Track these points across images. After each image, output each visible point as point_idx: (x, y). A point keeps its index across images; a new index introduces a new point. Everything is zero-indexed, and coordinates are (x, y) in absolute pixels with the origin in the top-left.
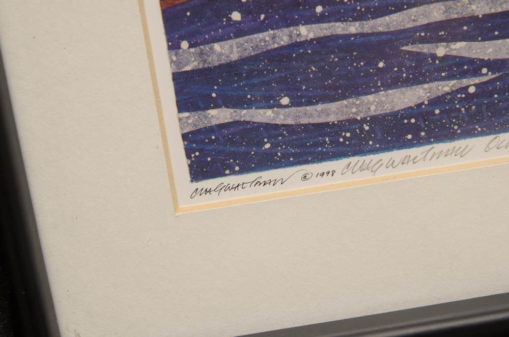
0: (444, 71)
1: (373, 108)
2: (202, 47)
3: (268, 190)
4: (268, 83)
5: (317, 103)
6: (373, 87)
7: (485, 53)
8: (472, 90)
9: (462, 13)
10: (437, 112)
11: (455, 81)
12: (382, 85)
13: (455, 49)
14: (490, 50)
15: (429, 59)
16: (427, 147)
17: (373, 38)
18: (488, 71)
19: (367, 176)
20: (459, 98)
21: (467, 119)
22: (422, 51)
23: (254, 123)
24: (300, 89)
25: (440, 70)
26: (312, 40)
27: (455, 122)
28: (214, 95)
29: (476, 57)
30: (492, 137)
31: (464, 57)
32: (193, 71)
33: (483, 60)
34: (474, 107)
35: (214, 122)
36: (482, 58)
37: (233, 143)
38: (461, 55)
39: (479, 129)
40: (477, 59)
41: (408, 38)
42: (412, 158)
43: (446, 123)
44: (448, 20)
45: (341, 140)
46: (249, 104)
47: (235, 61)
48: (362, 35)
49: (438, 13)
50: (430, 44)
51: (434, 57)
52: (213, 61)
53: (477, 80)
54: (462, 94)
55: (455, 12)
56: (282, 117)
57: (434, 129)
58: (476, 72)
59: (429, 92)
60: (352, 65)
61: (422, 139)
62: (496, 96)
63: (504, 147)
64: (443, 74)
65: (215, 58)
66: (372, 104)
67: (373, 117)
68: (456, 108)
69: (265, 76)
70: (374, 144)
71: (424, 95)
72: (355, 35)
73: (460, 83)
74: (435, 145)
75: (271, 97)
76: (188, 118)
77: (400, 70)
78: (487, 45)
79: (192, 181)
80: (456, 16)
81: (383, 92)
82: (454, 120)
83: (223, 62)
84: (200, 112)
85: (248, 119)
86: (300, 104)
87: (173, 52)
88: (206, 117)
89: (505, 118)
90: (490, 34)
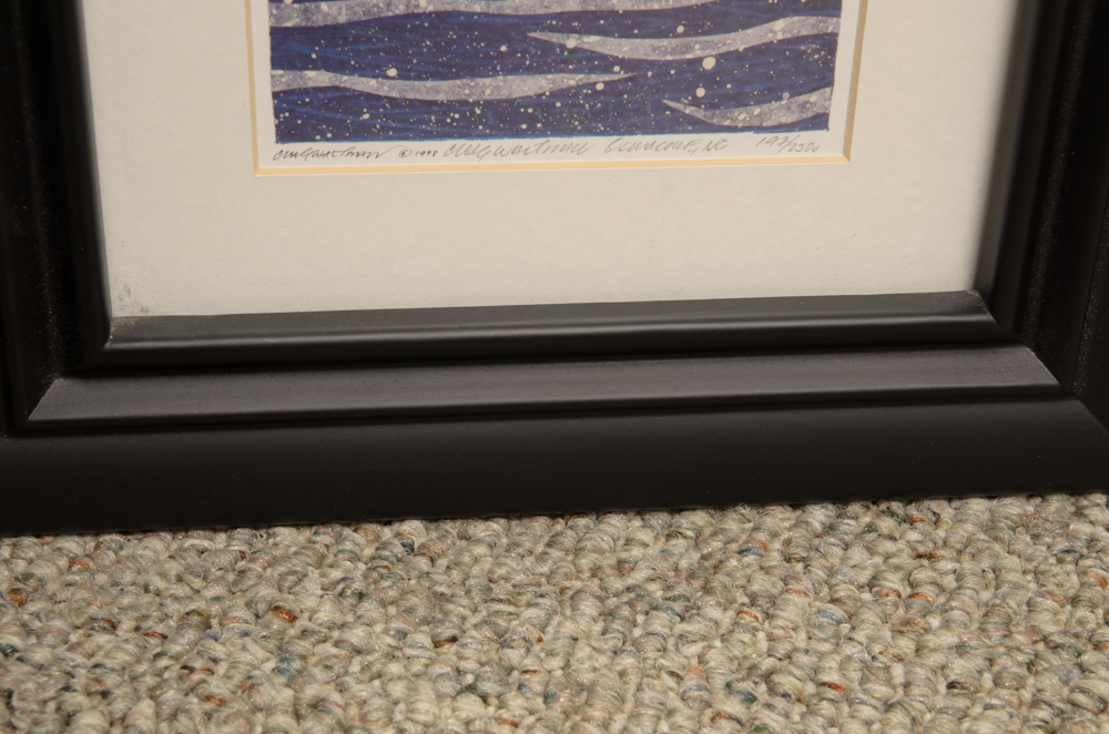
0: (572, 63)
1: (488, 92)
2: (307, 4)
3: (361, 163)
4: (376, 52)
5: (427, 79)
6: (492, 70)
8: (600, 87)
10: (558, 104)
11: (582, 76)
12: (502, 70)
14: (626, 48)
16: (543, 140)
17: (498, 20)
18: (621, 69)
19: (472, 161)
21: (590, 116)
23: (354, 91)
24: (410, 62)
25: (566, 62)
26: (431, 13)
28: (314, 56)
29: (609, 53)
30: (615, 138)
32: (294, 28)
35: (311, 84)
37: (328, 109)
41: (538, 24)
42: (524, 148)
43: (566, 118)
45: (449, 120)
46: (353, 71)
47: (343, 24)
48: (487, 15)
51: (563, 47)
52: (318, 20)
53: (607, 78)
56: (386, 89)
58: (607, 69)
60: (471, 45)
62: (625, 96)
63: (627, 150)
64: (571, 67)
65: (320, 17)
66: (488, 87)
67: (486, 102)
69: (373, 43)
70: (484, 129)
72: (479, 14)
74: (551, 139)
75: (378, 66)
76: (282, 76)
77: (523, 56)
79: (277, 142)
80: (593, 8)
81: (501, 77)
83: (329, 23)
84: (295, 72)
85: (348, 86)
86: (408, 78)
87: (274, 5)
88: (301, 78)
89: (633, 120)
90: (629, 32)
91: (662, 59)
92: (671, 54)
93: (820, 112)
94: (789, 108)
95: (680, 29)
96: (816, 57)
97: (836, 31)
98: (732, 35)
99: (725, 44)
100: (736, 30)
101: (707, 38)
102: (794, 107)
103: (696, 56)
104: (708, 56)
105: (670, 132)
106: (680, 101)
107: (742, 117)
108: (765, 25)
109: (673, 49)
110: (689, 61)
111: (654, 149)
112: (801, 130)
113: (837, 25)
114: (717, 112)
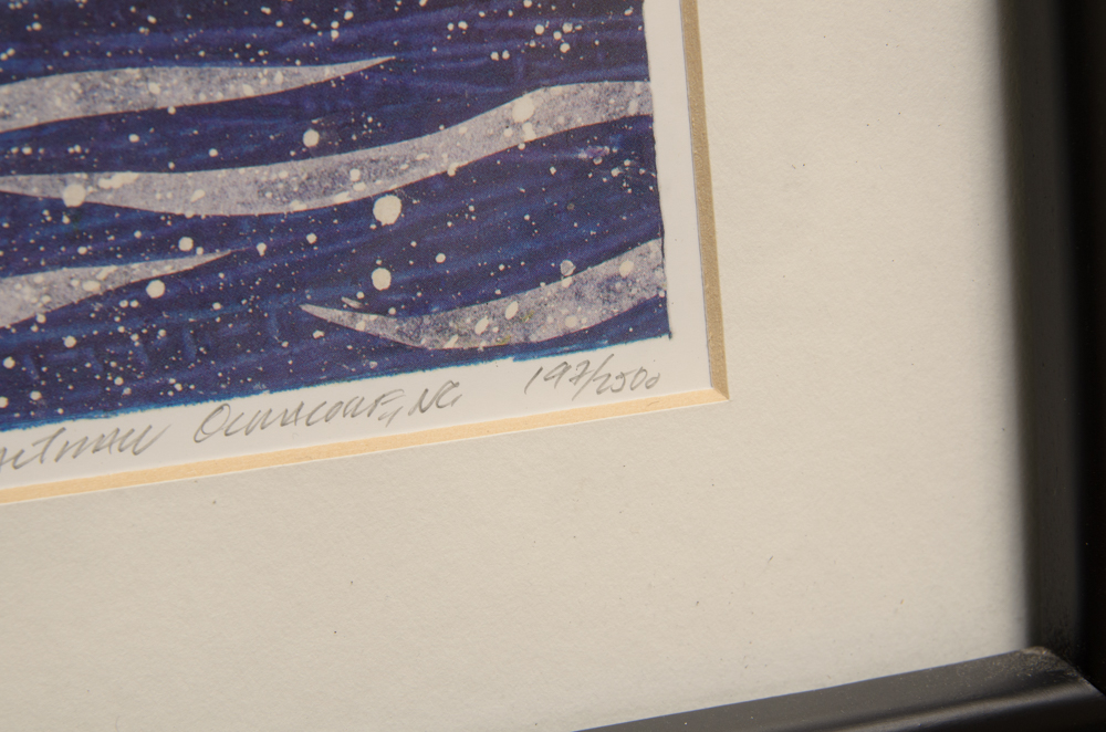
0: (84, 242)
7: (186, 201)
8: (156, 290)
9: (124, 101)
10: (70, 342)
11: (112, 269)
13: (110, 190)
14: (199, 194)
15: (46, 212)
16: (48, 429)
18: (196, 245)
20: (122, 310)
21: (145, 361)
22: (27, 192)
25: (73, 239)
27: (116, 369)
29: (163, 209)
30: (211, 405)
31: (134, 210)
33: (182, 217)
34: (162, 333)
36: (178, 212)
38: (124, 205)
39: (178, 387)
40: (165, 214)
42: (10, 454)
43: (92, 371)
44: (88, 119)
49: (63, 100)
50: (47, 177)
51: (57, 206)
53: (169, 267)
54: (130, 300)
55: (108, 97)
57: (64, 385)
58: (165, 247)
59: (48, 294)
61: (34, 408)
62: (217, 306)
63: (243, 431)
64: (82, 250)
68: (117, 334)
71: (34, 300)
73: (126, 273)
74: (68, 424)
78: (190, 182)
80: (109, 109)
82: (113, 364)
89: (243, 360)
90: (198, 156)
91: (283, 210)
92: (300, 196)
93: (647, 296)
94: (579, 295)
95: (311, 138)
96: (615, 172)
97: (645, 111)
98: (426, 139)
99: (414, 163)
100: (433, 129)
101: (372, 153)
102: (589, 291)
103: (357, 197)
104: (383, 194)
105: (331, 380)
106: (340, 306)
107: (481, 326)
108: (493, 112)
109: (302, 184)
110: (343, 209)
111: (302, 422)
112: (614, 341)
113: (646, 97)
114: (427, 320)
